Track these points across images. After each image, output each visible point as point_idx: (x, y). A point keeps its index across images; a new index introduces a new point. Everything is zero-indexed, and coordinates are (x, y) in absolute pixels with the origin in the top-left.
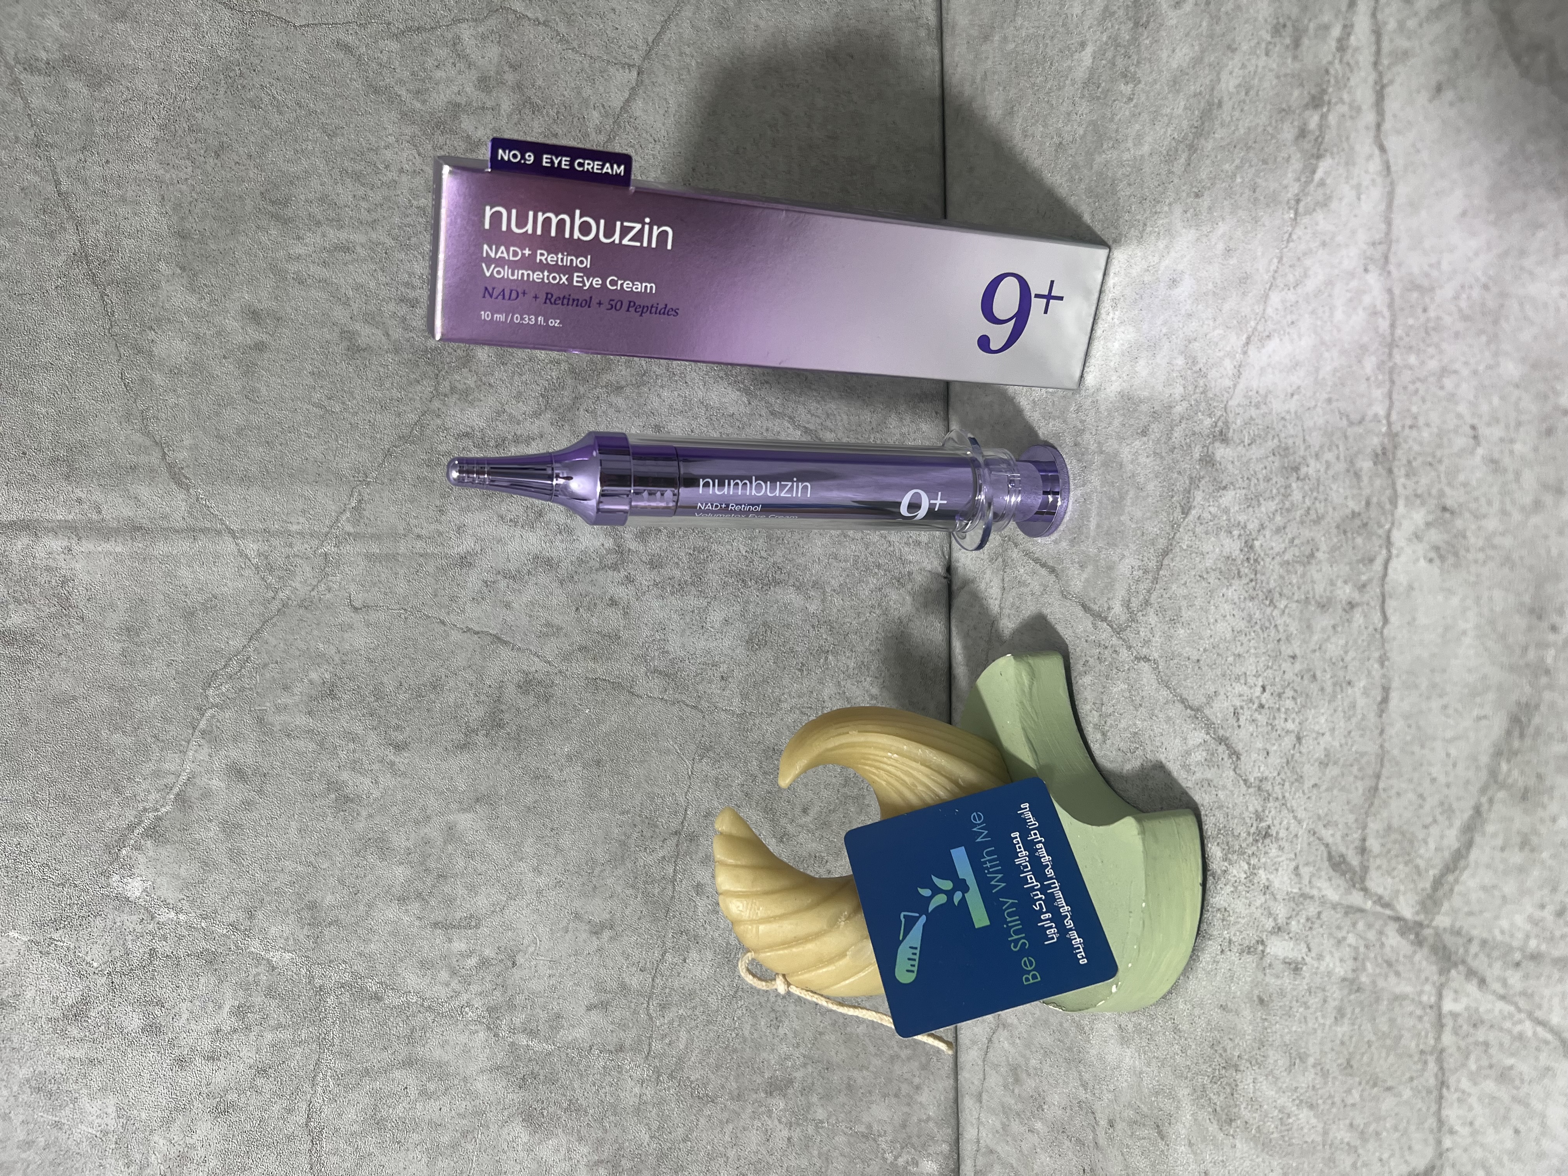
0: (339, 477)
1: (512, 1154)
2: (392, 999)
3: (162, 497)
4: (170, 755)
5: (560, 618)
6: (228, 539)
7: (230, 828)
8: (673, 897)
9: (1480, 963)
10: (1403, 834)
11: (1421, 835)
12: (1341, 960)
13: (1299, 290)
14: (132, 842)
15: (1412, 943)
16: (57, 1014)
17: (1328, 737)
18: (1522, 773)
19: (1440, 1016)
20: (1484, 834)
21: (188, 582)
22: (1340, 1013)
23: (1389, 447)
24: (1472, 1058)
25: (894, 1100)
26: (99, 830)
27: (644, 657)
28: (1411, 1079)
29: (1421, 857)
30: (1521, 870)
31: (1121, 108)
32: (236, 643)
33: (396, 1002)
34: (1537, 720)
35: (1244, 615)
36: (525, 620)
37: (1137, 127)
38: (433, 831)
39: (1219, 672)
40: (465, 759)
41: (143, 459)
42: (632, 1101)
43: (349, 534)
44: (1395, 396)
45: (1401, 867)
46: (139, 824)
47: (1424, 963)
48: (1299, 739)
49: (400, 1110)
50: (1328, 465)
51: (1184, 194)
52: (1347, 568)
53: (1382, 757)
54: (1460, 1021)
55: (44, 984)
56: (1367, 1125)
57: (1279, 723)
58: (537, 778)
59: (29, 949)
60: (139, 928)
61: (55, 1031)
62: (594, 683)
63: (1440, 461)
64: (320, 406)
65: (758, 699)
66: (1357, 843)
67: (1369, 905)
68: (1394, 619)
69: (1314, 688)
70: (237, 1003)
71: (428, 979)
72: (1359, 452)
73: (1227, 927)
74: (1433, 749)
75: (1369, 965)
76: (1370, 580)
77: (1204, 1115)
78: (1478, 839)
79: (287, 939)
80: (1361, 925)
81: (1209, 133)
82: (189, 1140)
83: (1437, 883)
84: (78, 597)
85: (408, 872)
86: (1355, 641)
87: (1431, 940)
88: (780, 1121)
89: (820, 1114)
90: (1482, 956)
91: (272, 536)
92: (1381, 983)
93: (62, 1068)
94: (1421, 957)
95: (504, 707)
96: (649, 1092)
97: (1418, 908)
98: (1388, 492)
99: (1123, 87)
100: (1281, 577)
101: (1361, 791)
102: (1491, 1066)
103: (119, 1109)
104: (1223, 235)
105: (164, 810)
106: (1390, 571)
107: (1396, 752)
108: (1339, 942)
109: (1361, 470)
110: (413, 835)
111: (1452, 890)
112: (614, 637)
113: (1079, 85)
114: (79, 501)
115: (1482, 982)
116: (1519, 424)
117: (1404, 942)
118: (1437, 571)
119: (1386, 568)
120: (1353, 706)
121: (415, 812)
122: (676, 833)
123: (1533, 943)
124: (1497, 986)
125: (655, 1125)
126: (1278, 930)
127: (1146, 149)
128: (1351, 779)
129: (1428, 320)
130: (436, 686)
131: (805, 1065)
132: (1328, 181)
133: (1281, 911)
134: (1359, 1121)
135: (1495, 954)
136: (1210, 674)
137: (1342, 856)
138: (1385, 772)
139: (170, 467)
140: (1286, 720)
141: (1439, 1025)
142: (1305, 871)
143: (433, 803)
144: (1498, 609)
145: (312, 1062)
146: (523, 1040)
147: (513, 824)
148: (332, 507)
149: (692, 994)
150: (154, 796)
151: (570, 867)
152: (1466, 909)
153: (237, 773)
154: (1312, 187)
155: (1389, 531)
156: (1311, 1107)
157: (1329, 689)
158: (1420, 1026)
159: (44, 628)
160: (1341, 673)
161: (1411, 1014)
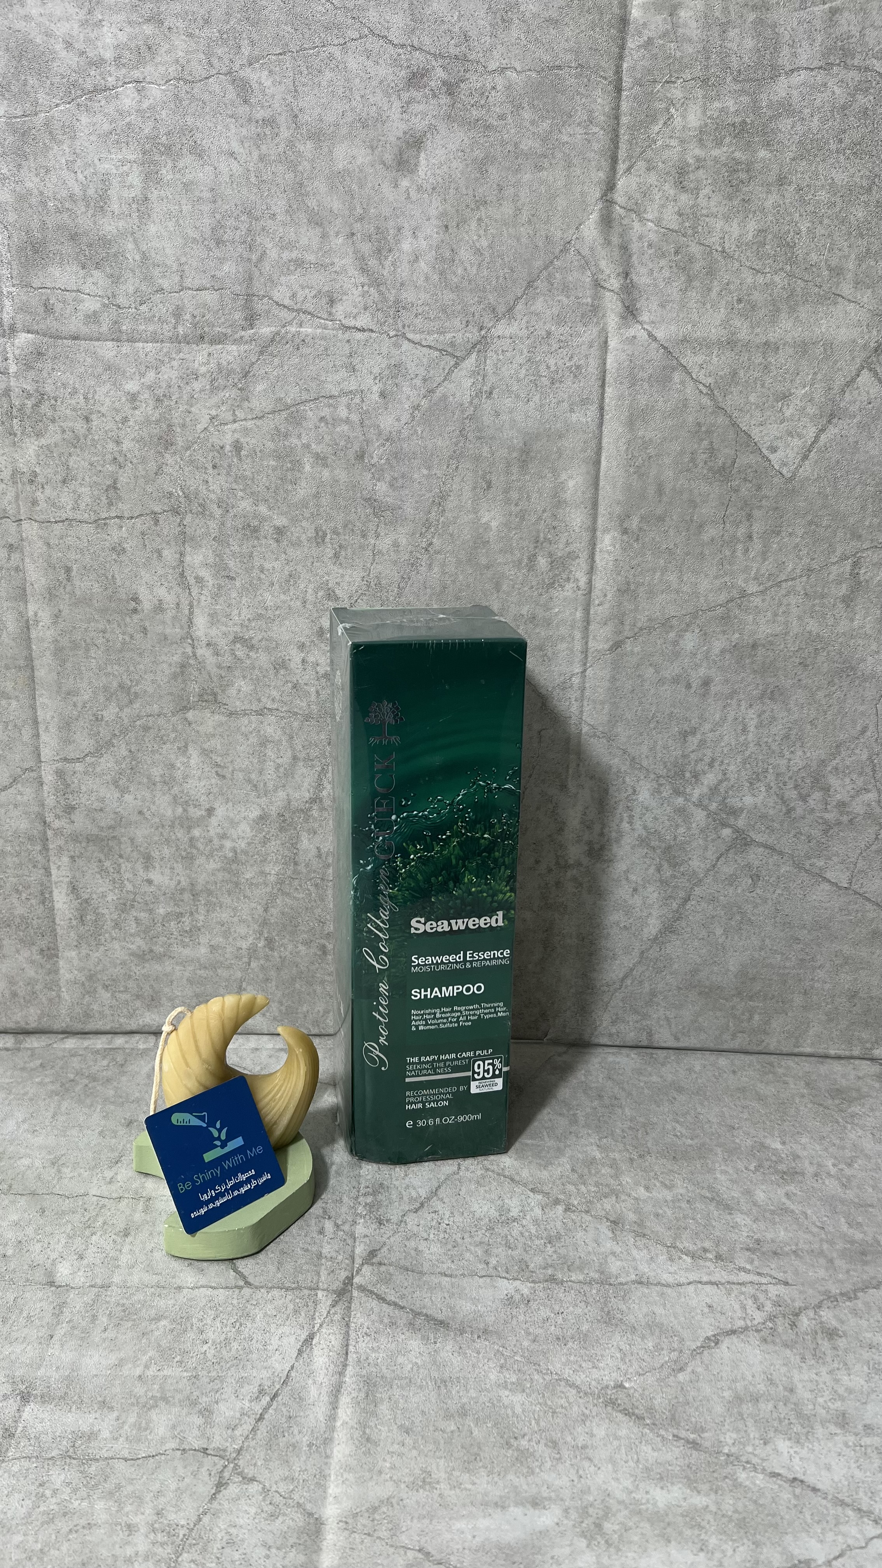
3: (605, 637)
9: (340, 1305)
10: (390, 1280)
11: (390, 1286)
13: (633, 1246)
19: (315, 1289)
20: (394, 1309)
23: (557, 1281)
24: (301, 1301)
29: (381, 1286)
30: (381, 1321)
35: (482, 1217)
39: (455, 1204)
44: (579, 1284)
45: (375, 1278)
48: (426, 1239)
52: (504, 1262)
53: (422, 1273)
54: (315, 1297)
57: (433, 1231)
63: (549, 1300)
66: (383, 1262)
67: (356, 1265)
68: (481, 1280)
69: (450, 1246)
72: (555, 1269)
74: (426, 1292)
75: (330, 1263)
76: (498, 1271)
78: (392, 1307)
80: (347, 1261)
83: (371, 1292)
86: (472, 1264)
87: (346, 1288)
90: (344, 1306)
92: (323, 1267)
97: (359, 1284)
98: (537, 1280)
100: (500, 1234)
101: (406, 1264)
102: (299, 1307)
107: (424, 1279)
108: (337, 1252)
111: (369, 1297)
115: (333, 1306)
118: (502, 1297)
119: (503, 1278)
120: (443, 1263)
123: (353, 1324)
124: (332, 1311)
128: (410, 1260)
129: (610, 1298)
135: (346, 1311)
136: (453, 1200)
137: (376, 1255)
138: (415, 1274)
140: (434, 1234)
141: (311, 1289)
142: (366, 1240)
144: (486, 1319)
152: (362, 1302)
155: (520, 1280)
157: (449, 1253)
159: (537, 576)
160: (457, 1258)
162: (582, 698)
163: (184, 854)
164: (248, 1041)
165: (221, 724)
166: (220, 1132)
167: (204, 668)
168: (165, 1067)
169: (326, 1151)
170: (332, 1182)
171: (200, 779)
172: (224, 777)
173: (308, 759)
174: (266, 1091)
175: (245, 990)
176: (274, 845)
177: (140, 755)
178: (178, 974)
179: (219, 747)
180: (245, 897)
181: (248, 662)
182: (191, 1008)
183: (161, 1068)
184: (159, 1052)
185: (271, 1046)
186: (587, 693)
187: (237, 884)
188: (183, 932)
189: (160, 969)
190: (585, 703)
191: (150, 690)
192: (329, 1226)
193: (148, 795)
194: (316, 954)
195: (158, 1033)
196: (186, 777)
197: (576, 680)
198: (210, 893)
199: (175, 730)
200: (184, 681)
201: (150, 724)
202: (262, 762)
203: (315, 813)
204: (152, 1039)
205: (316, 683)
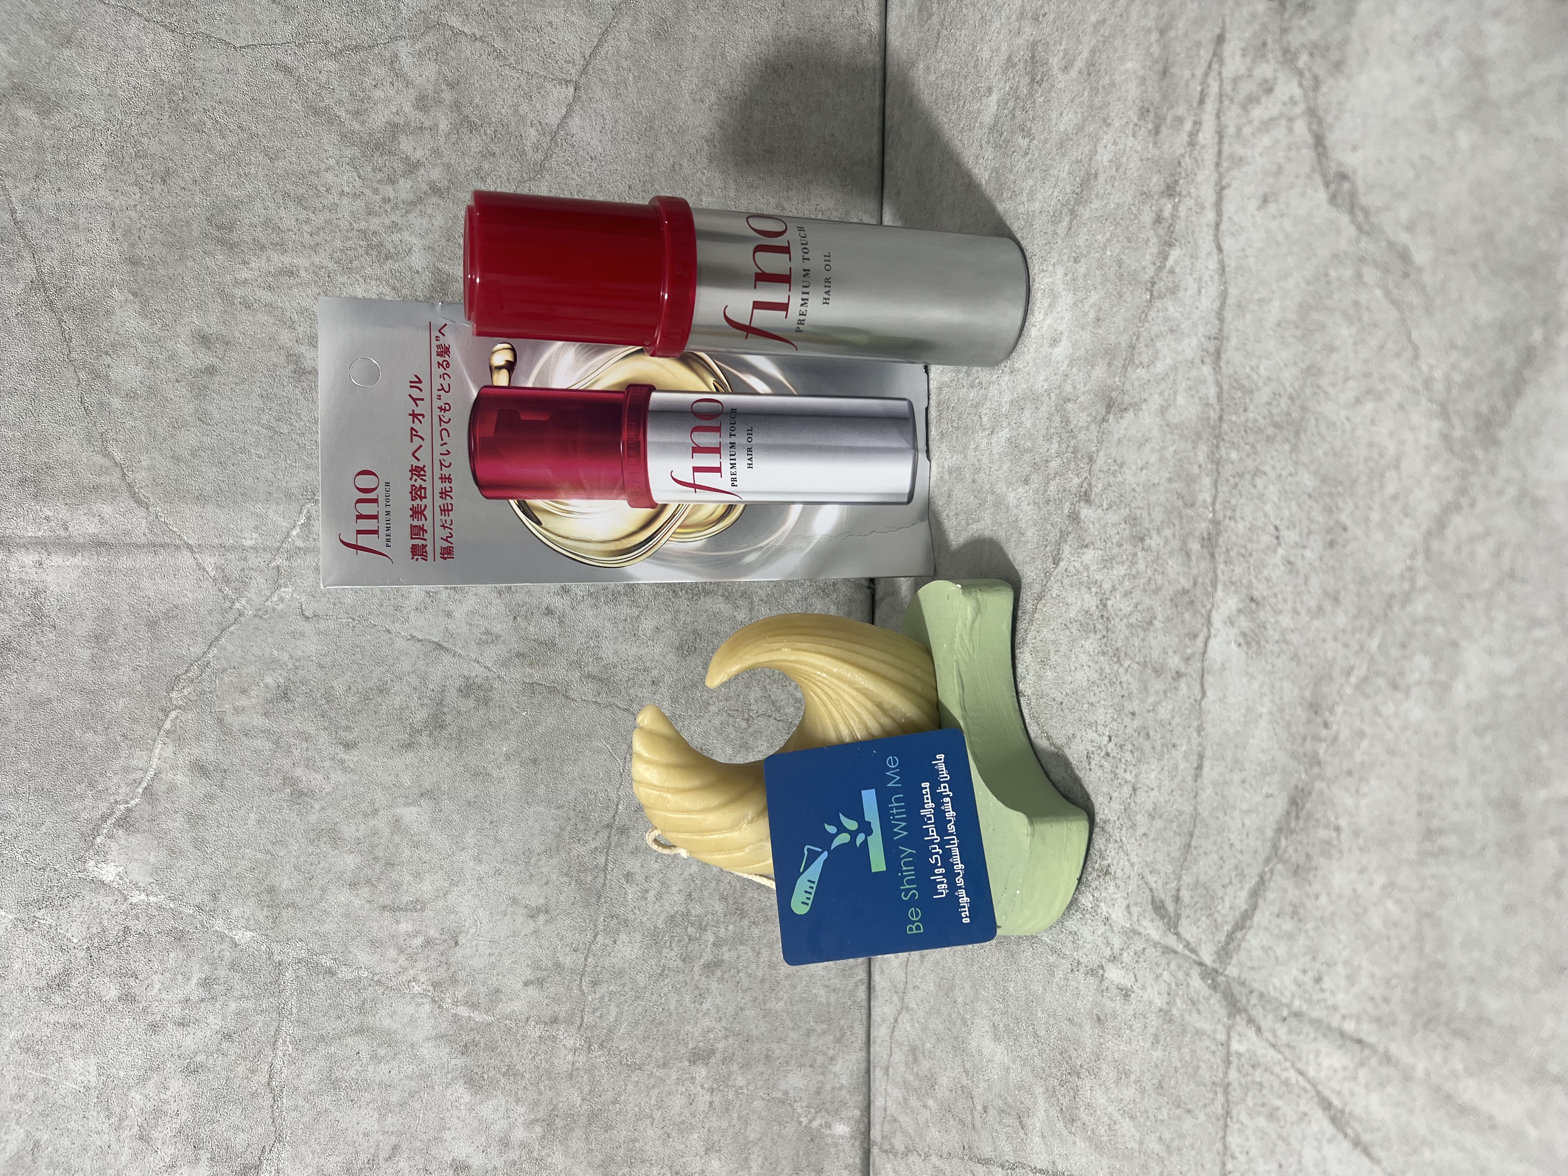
0: (289, 496)
1: (455, 1113)
2: (344, 973)
3: (124, 515)
4: (139, 753)
5: (499, 626)
6: (186, 553)
7: (194, 819)
8: (604, 884)
9: (1257, 1013)
10: (1206, 889)
11: (1220, 893)
12: (1159, 994)
13: (1151, 369)
14: (105, 831)
15: (1209, 987)
16: (43, 983)
17: (1155, 793)
18: (1296, 850)
19: (1228, 1054)
20: (1265, 900)
21: (151, 594)
22: (1156, 1040)
23: (1214, 533)
24: (1250, 1094)
25: (809, 1070)
26: (74, 820)
27: (579, 662)
28: (1205, 1106)
29: (1218, 912)
30: (1291, 937)
31: (1018, 161)
32: (197, 650)
33: (349, 977)
34: (1308, 806)
35: (1097, 668)
36: (466, 628)
37: (1031, 182)
38: (380, 823)
39: (1077, 716)
40: (409, 757)
41: (105, 480)
42: (566, 1067)
43: (300, 549)
44: (1219, 487)
45: (1204, 919)
46: (111, 815)
47: (1217, 1006)
48: (1134, 789)
49: (352, 1072)
50: (1167, 541)
51: (1065, 258)
52: (1177, 640)
53: (1195, 817)
54: (1243, 1060)
55: (30, 958)
56: (1172, 1140)
57: (1120, 772)
58: (476, 775)
59: (15, 926)
60: (113, 908)
61: (40, 999)
62: (531, 687)
63: (1251, 555)
64: (269, 428)
65: (687, 702)
66: (1174, 892)
67: (1180, 948)
68: (1210, 693)
69: (1147, 745)
71: (377, 957)
72: (1190, 533)
73: (1076, 949)
74: (1232, 818)
75: (1178, 1000)
76: (1193, 654)
77: (1053, 1112)
78: (1261, 902)
79: (248, 920)
80: (1173, 966)
81: (1086, 201)
82: (162, 1096)
83: (1230, 937)
84: (51, 608)
85: (358, 860)
86: (1180, 708)
87: (1222, 987)
88: (702, 1086)
89: (740, 1081)
90: (1259, 1007)
91: (228, 550)
92: (1187, 1017)
93: (48, 1031)
94: (1216, 1000)
95: (446, 710)
96: (581, 1059)
97: (1215, 957)
98: (1210, 575)
99: (1020, 141)
100: (1127, 638)
101: (1178, 846)
102: (1263, 1105)
103: (100, 1067)
104: (1095, 304)
105: (133, 803)
106: (1209, 649)
107: (1205, 814)
108: (1158, 977)
110: (362, 827)
111: (1239, 946)
112: (550, 644)
113: (986, 130)
114: (47, 518)
115: (1259, 1030)
116: (1310, 533)
117: (1203, 985)
118: (1243, 655)
119: (1206, 645)
120: (1176, 767)
121: (364, 806)
122: (608, 826)
123: (1297, 1003)
124: (1269, 1036)
125: (586, 1090)
126: (1114, 959)
127: (1037, 205)
128: (1171, 833)
129: (1247, 421)
130: (382, 690)
131: (726, 1037)
132: (1177, 270)
133: (1117, 942)
134: (1167, 1136)
135: (1268, 1007)
136: (1070, 718)
137: (1162, 902)
138: (1196, 832)
139: (130, 486)
140: (1125, 771)
141: (1228, 1063)
142: (1135, 910)
143: (381, 798)
144: (1286, 699)
145: (273, 1029)
146: (464, 1011)
147: (455, 816)
148: (284, 524)
149: (621, 973)
150: (123, 790)
151: (508, 857)
152: (1249, 964)
154: (1164, 274)
155: (1210, 611)
156: (1132, 1118)
157: (1158, 748)
158: (1212, 1060)
159: (19, 636)
160: (1168, 736)
161: (1207, 1048)
176: (520, 1058)
180: (616, 1102)
197: (208, 561)
205: (221, 1000)
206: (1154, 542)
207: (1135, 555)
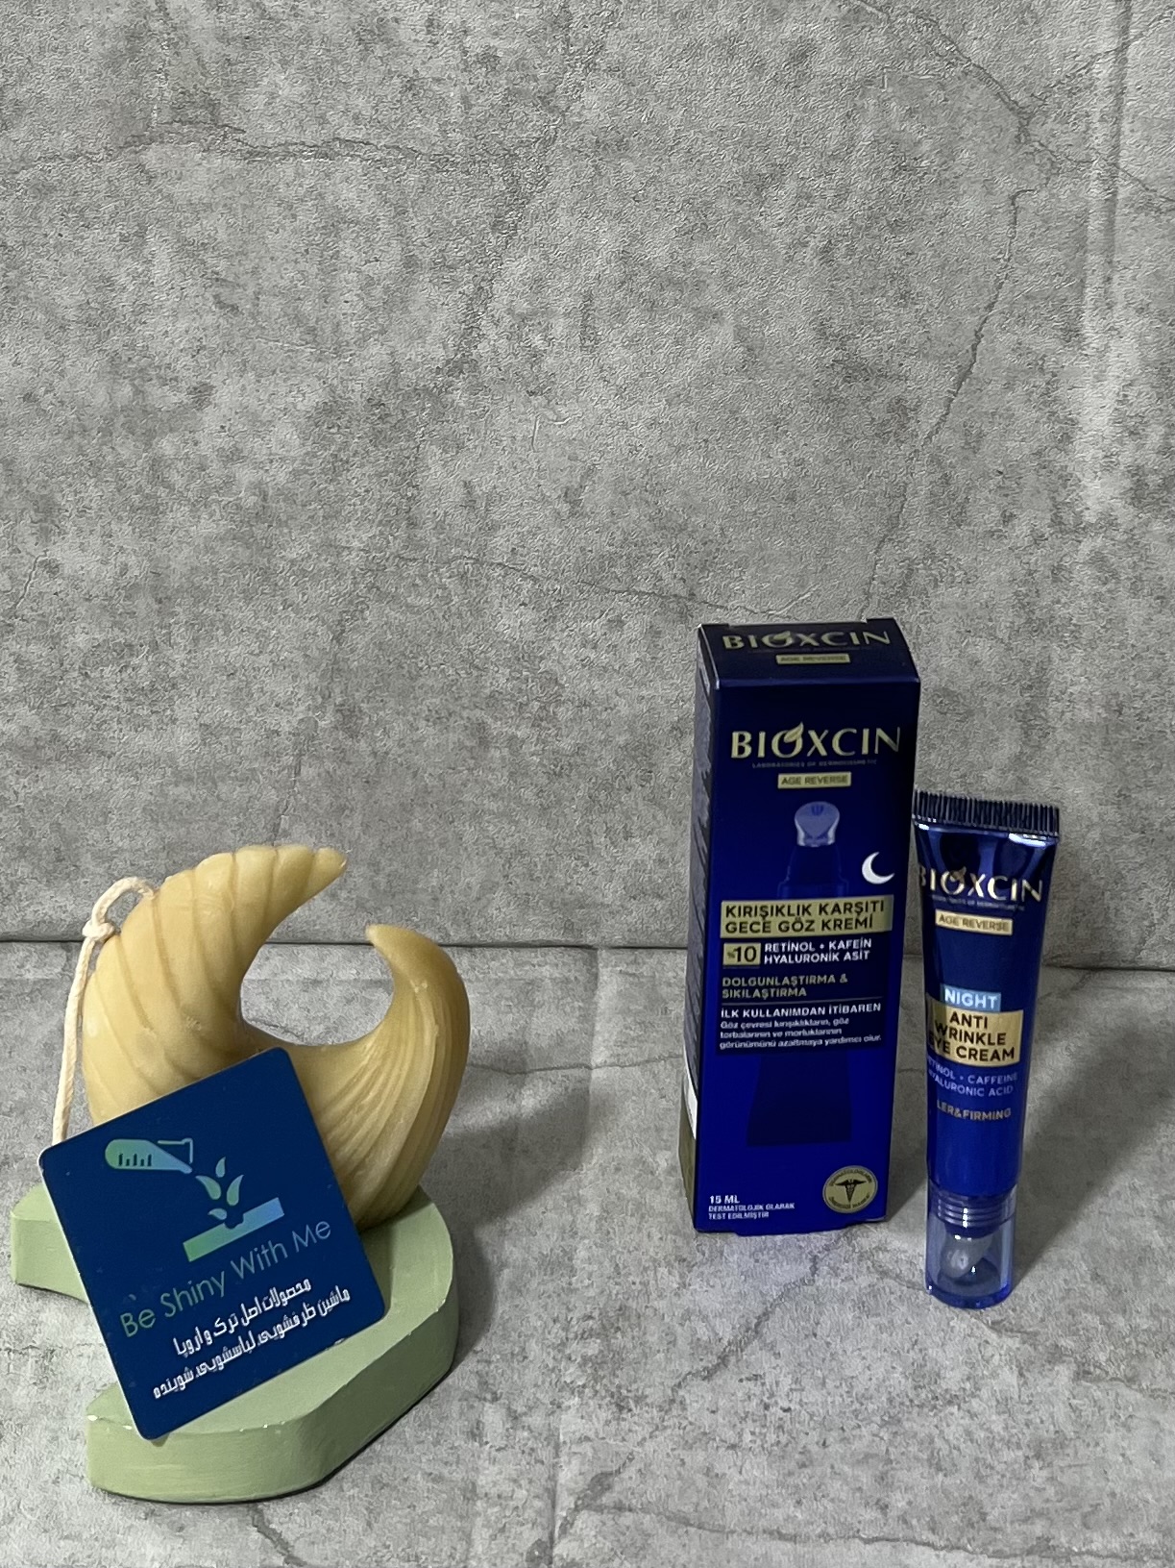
5: (989, 452)
6: (1115, 42)
8: (608, 591)
27: (932, 556)
36: (988, 406)
38: (712, 295)
40: (806, 333)
50: (1040, 1491)
52: (927, 1505)
53: (723, 1532)
66: (626, 1503)
67: (561, 1512)
68: (868, 1549)
70: (500, 54)
72: (1053, 1523)
76: (911, 1527)
85: (660, 263)
86: (846, 1510)
91: (1117, 98)
97: (567, 1560)
101: (682, 1508)
106: (920, 1548)
107: (729, 1545)
109: (1032, 1524)
110: (709, 270)
117: (530, 1544)
119: (924, 1544)
120: (775, 1505)
121: (737, 272)
128: (695, 1500)
137: (610, 1487)
138: (706, 1533)
143: (749, 295)
153: (801, 54)
155: (964, 1549)
157: (792, 1481)
160: (808, 1494)
162: (1117, 115)
163: (136, 498)
164: (294, 959)
165: (228, 180)
166: (224, 1187)
167: (186, 39)
168: (90, 1026)
169: (486, 1234)
170: (502, 1309)
171: (175, 313)
172: (234, 308)
173: (442, 265)
174: (341, 1084)
175: (286, 834)
176: (358, 477)
177: (27, 254)
178: (122, 794)
179: (222, 236)
180: (286, 605)
181: (295, 25)
182: (156, 879)
183: (79, 1029)
184: (75, 990)
185: (349, 973)
186: (1130, 102)
187: (266, 574)
188: (136, 693)
189: (78, 784)
190: (1126, 126)
191: (52, 94)
192: (493, 1417)
193: (47, 354)
194: (462, 747)
195: (71, 941)
196: (141, 309)
197: (1103, 71)
198: (199, 595)
199: (113, 194)
200: (136, 74)
201: (53, 178)
202: (329, 271)
203: (459, 397)
204: (57, 956)
205: (464, 77)
206: (1038, 1474)
207: (1019, 1446)
